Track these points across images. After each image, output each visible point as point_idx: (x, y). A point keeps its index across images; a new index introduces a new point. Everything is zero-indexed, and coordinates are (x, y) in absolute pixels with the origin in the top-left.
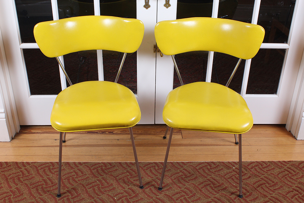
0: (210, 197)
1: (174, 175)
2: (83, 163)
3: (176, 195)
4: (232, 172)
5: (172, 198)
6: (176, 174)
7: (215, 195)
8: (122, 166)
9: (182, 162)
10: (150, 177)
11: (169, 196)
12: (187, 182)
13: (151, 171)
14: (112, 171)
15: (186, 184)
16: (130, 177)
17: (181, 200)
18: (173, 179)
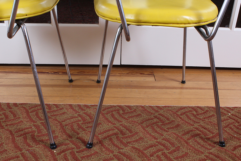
0: (202, 153)
1: (146, 121)
2: (20, 104)
3: (150, 149)
4: (228, 120)
5: (143, 153)
6: (149, 120)
7: (210, 149)
8: (73, 109)
9: (156, 106)
10: (112, 123)
11: (139, 150)
12: (165, 130)
13: (113, 116)
14: (57, 115)
15: (165, 134)
16: (82, 122)
17: (158, 156)
18: (145, 127)
